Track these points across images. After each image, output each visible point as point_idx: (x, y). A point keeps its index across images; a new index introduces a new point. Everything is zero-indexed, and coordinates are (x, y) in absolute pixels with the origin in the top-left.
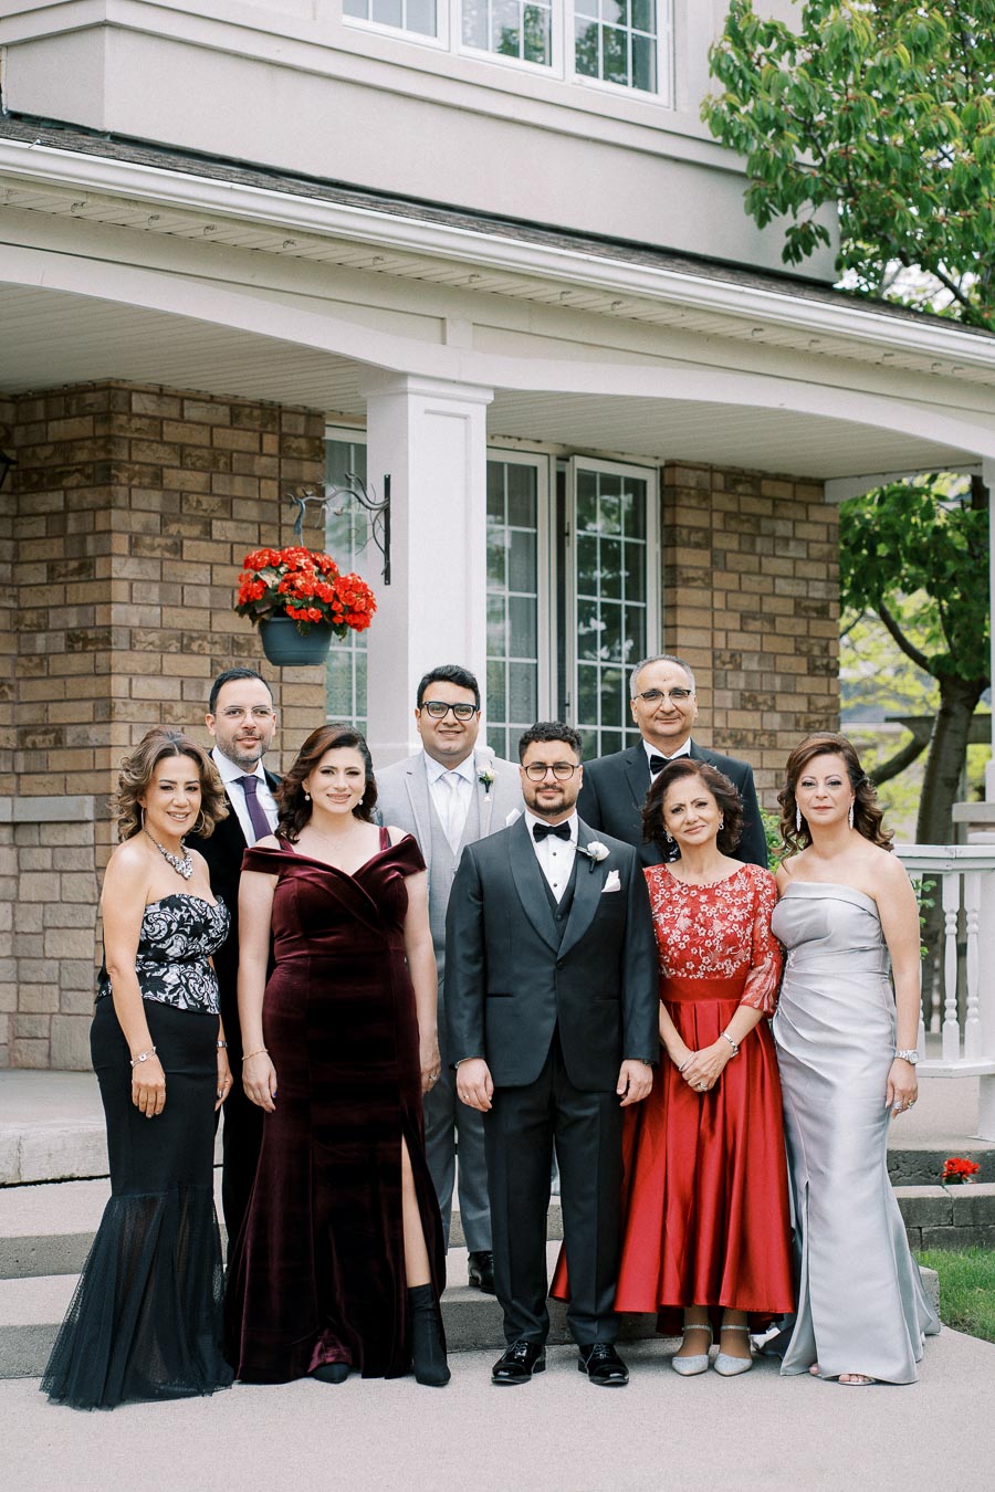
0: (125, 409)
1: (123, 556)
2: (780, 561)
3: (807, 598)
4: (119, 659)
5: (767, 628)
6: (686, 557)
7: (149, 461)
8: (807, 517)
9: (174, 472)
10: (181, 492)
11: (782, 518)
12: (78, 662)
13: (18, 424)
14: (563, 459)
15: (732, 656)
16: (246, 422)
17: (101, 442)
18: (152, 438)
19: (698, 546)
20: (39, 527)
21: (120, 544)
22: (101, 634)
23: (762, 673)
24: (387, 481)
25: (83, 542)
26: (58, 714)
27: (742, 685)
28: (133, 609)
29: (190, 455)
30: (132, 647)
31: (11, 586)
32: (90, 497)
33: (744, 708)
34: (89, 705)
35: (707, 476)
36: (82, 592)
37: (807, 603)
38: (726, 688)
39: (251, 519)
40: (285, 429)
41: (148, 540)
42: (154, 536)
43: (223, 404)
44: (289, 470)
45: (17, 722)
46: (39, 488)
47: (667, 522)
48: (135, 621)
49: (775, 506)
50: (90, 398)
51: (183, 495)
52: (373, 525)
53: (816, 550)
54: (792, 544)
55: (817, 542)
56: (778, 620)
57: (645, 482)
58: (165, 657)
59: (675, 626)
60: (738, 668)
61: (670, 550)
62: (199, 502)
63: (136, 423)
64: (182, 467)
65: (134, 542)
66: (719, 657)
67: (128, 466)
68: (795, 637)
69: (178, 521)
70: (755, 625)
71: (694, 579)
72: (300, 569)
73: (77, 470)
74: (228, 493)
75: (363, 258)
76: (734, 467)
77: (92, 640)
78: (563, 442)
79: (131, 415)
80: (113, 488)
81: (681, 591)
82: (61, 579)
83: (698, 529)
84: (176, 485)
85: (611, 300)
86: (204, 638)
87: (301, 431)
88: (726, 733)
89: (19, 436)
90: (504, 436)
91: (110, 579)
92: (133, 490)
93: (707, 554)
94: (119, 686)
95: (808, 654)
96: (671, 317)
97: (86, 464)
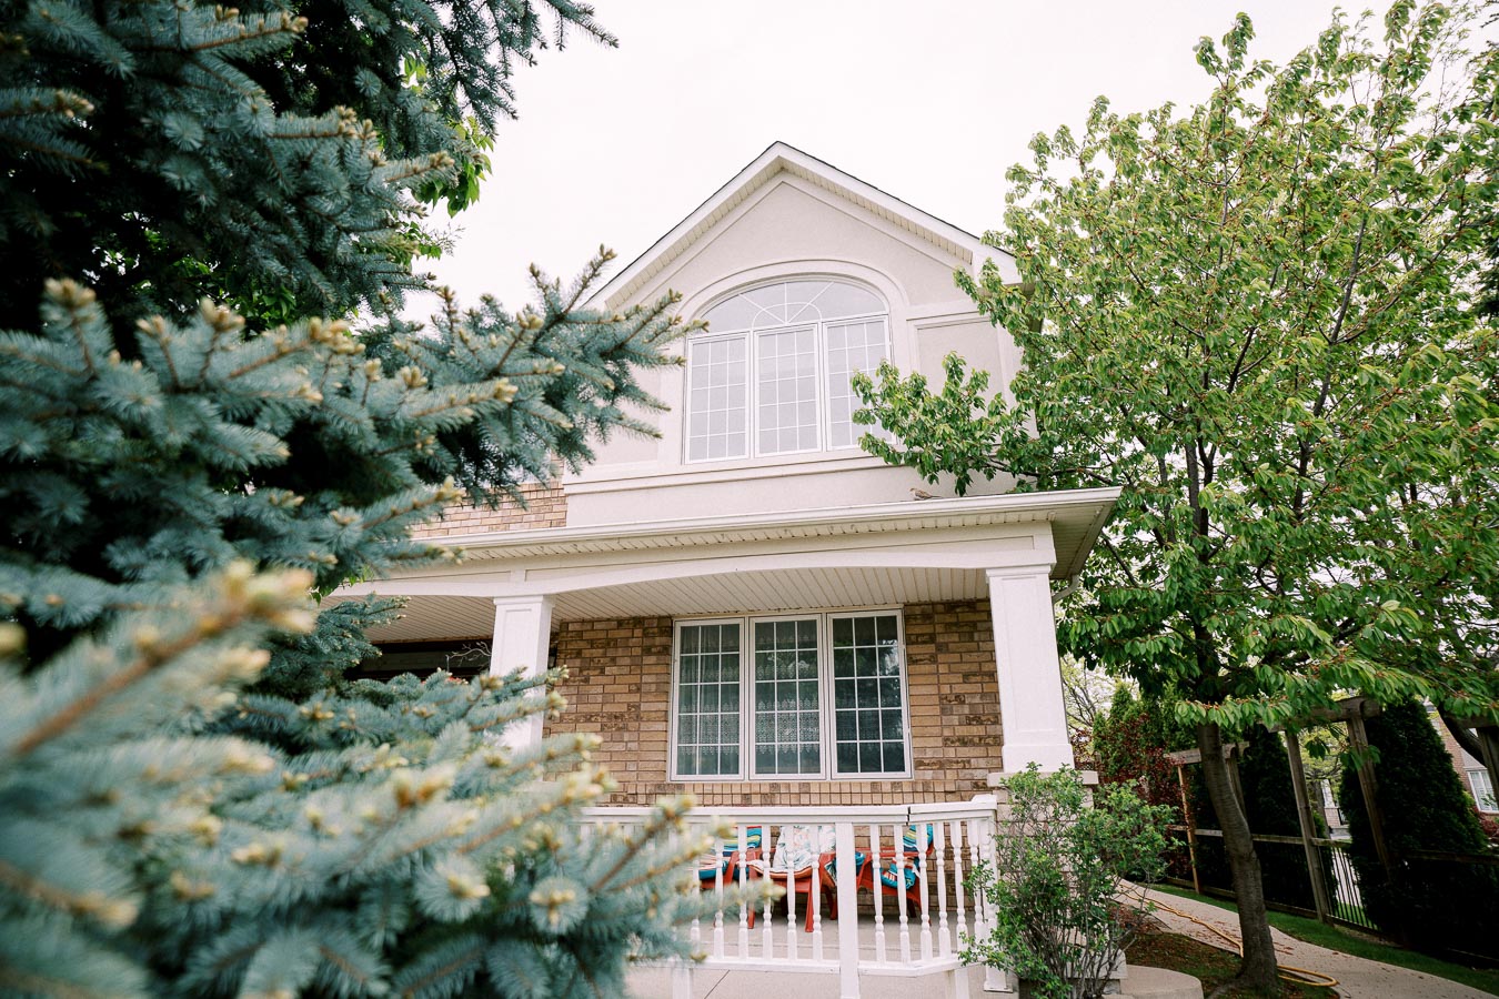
5: (986, 679)
15: (956, 697)
16: (625, 626)
19: (923, 643)
23: (983, 704)
27: (966, 712)
33: (969, 724)
38: (953, 715)
40: (646, 626)
44: (647, 642)
57: (895, 617)
60: (963, 703)
66: (946, 699)
70: (974, 679)
71: (922, 660)
81: (911, 667)
87: (655, 625)
88: (955, 739)
93: (934, 646)
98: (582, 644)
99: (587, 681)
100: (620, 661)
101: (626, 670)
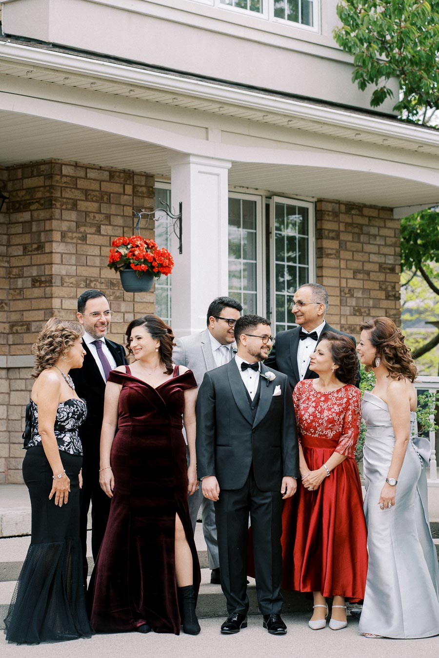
0: (59, 173)
1: (58, 242)
2: (372, 246)
3: (385, 263)
4: (56, 291)
5: (366, 277)
6: (327, 244)
7: (70, 197)
8: (385, 225)
9: (82, 202)
10: (86, 212)
11: (373, 226)
12: (37, 292)
13: (9, 180)
14: (269, 198)
15: (349, 290)
16: (117, 179)
17: (48, 188)
18: (72, 186)
19: (333, 239)
20: (19, 229)
21: (57, 236)
22: (48, 278)
23: (364, 298)
24: (181, 205)
25: (39, 236)
26: (28, 316)
27: (354, 304)
28: (63, 267)
29: (90, 194)
30: (62, 285)
31: (7, 256)
32: (43, 214)
33: (355, 315)
34: (42, 312)
35: (337, 206)
36: (39, 259)
37: (385, 266)
38: (346, 305)
39: (120, 225)
40: (135, 183)
41: (70, 234)
42: (73, 232)
43: (106, 171)
44: (137, 202)
45: (9, 320)
46: (18, 210)
47: (319, 227)
48: (64, 273)
49: (369, 220)
50: (43, 167)
51: (87, 213)
52: (174, 225)
53: (389, 241)
54: (378, 238)
55: (390, 237)
56: (371, 274)
57: (308, 209)
58: (78, 290)
59: (322, 276)
60: (352, 296)
61: (319, 240)
62: (94, 217)
63: (64, 179)
64: (87, 200)
65: (64, 235)
66: (343, 291)
67: (60, 199)
68: (380, 282)
69: (85, 225)
70: (360, 276)
71: (331, 254)
72: (137, 246)
73: (37, 202)
74: (108, 212)
75: (168, 98)
76: (350, 202)
77: (44, 281)
78: (268, 189)
79: (62, 175)
80: (53, 210)
81: (325, 260)
82: (29, 253)
83: (333, 231)
84: (83, 209)
85: (287, 119)
86: (97, 281)
87: (143, 183)
88: (346, 327)
89: (10, 185)
90: (240, 187)
91: (52, 252)
92: (63, 211)
93: (337, 242)
94: (56, 303)
95: (385, 290)
96: (317, 128)
97: (40, 199)
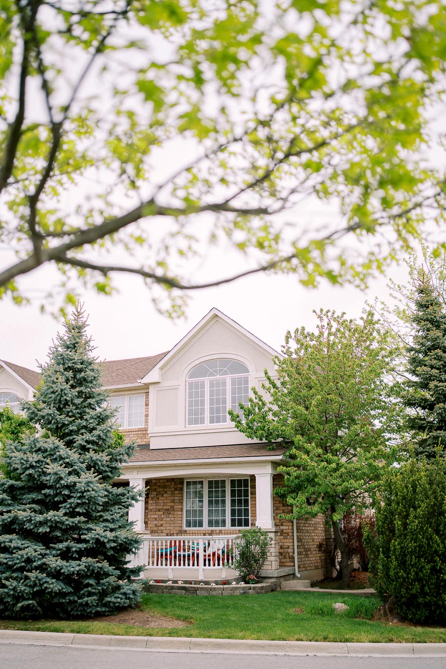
57: (248, 479)
98: (156, 487)
99: (158, 498)
100: (168, 493)
101: (170, 495)
